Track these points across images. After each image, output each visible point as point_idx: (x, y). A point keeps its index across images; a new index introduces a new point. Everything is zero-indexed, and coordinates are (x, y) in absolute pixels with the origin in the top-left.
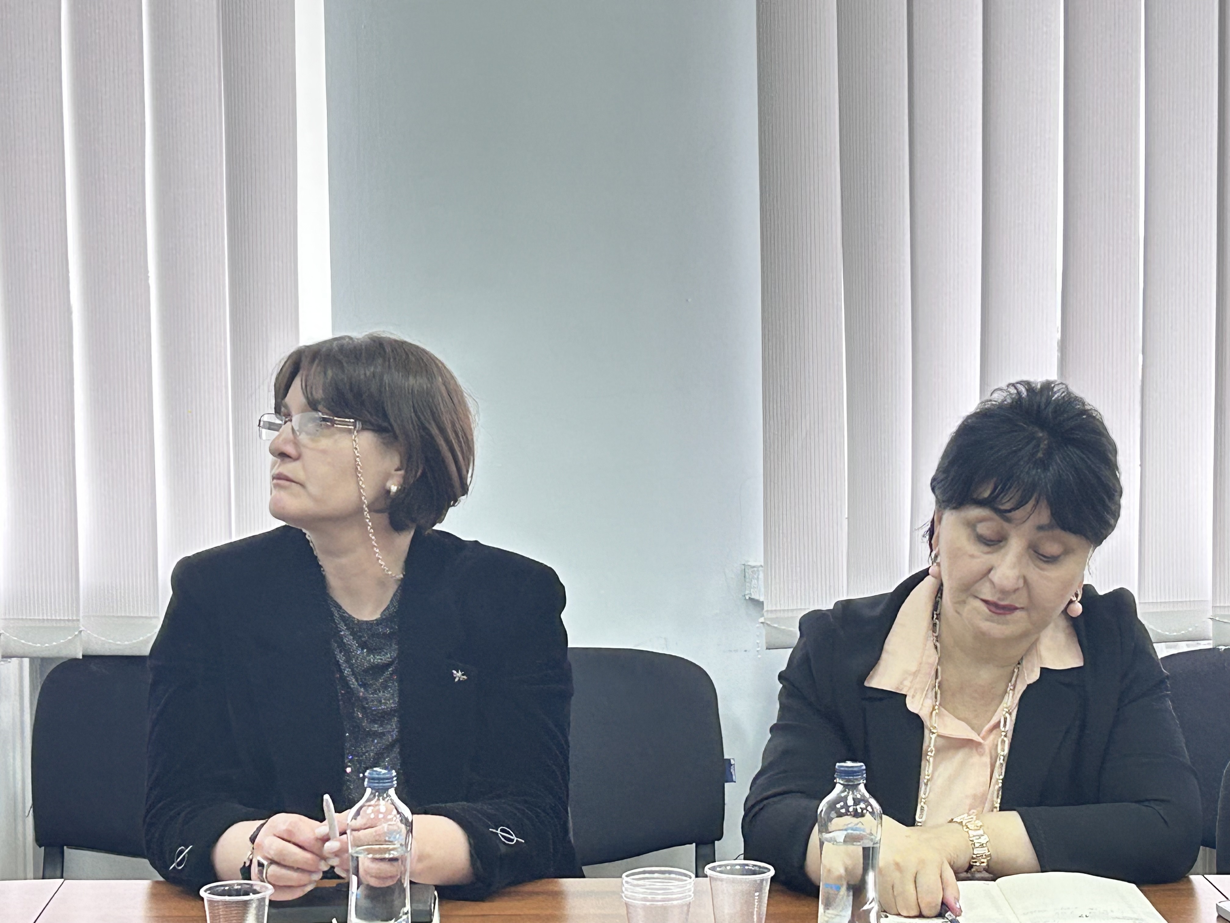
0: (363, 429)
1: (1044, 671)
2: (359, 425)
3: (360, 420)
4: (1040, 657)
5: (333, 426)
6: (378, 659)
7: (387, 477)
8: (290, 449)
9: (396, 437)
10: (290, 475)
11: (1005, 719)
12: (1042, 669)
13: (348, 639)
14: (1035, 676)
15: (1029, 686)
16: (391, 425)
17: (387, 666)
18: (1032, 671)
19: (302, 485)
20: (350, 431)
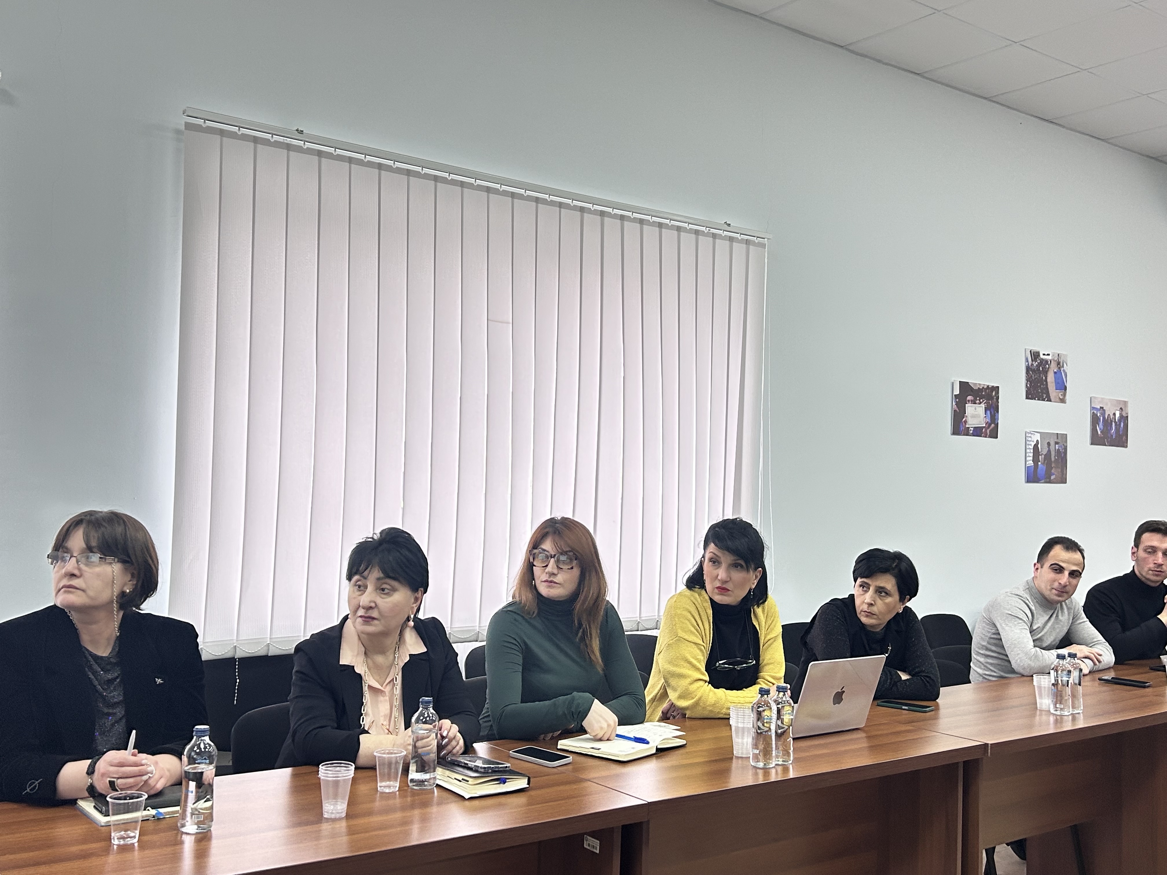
0: (118, 562)
1: (411, 656)
2: (116, 560)
3: (117, 558)
4: (408, 650)
5: (105, 561)
6: (110, 676)
7: (125, 584)
8: (76, 572)
9: (132, 564)
10: (77, 586)
11: (396, 678)
12: (410, 655)
13: (96, 667)
14: (408, 659)
15: (405, 663)
16: (131, 560)
17: (115, 679)
18: (406, 656)
19: (83, 591)
20: (111, 563)
